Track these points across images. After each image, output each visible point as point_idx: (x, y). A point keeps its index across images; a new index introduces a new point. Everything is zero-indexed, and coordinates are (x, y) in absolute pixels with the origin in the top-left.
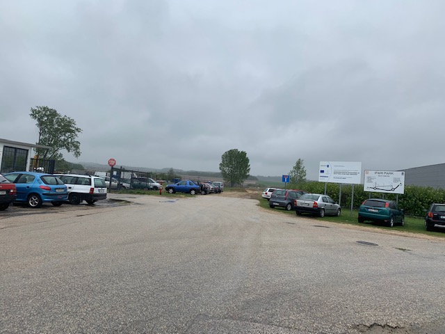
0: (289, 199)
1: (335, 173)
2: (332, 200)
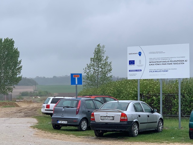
0: (83, 112)
1: (151, 63)
2: (149, 108)
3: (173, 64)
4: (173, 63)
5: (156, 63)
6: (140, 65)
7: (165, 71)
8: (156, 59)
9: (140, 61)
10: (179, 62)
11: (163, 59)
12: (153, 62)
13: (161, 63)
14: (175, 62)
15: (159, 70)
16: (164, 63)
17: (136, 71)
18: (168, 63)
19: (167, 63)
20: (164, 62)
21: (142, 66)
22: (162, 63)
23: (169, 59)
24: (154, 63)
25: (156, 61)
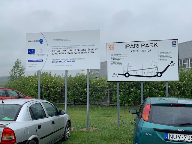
3: (80, 53)
4: (80, 51)
5: (60, 52)
6: (42, 54)
7: (71, 61)
8: (60, 47)
9: (41, 50)
10: (88, 51)
11: (69, 47)
12: (56, 51)
13: (66, 52)
14: (83, 51)
15: (64, 60)
16: (70, 52)
17: (37, 61)
18: (75, 52)
19: (73, 52)
20: (70, 50)
21: (43, 55)
22: (68, 52)
23: (76, 48)
24: (59, 52)
25: (60, 49)
